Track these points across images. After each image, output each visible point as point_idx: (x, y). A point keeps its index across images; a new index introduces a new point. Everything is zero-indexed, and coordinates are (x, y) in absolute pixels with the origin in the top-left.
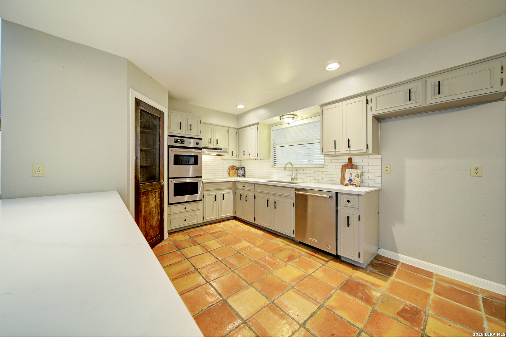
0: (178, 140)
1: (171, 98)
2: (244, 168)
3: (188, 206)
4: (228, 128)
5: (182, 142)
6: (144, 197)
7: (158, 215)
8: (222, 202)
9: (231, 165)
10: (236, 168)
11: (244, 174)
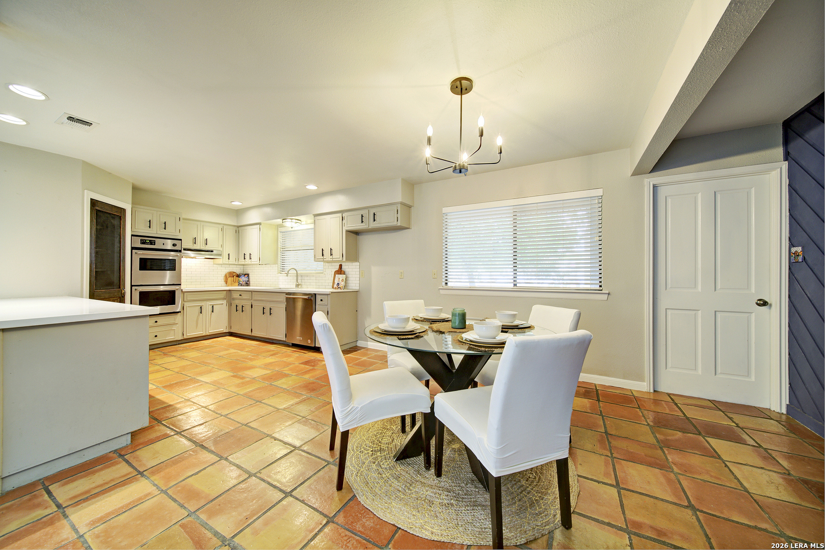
0: (146, 240)
1: (136, 190)
2: (248, 274)
3: (161, 319)
4: (223, 226)
5: (152, 243)
8: (211, 315)
9: (228, 271)
10: (236, 275)
11: (247, 282)
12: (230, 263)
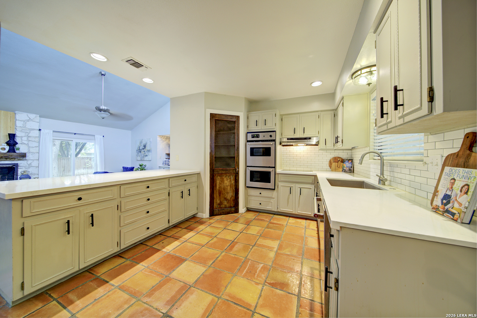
0: (254, 135)
3: (263, 192)
5: (258, 136)
6: (219, 177)
7: (233, 192)
8: (300, 196)
9: (333, 156)
10: (340, 160)
11: (351, 169)
12: (327, 148)
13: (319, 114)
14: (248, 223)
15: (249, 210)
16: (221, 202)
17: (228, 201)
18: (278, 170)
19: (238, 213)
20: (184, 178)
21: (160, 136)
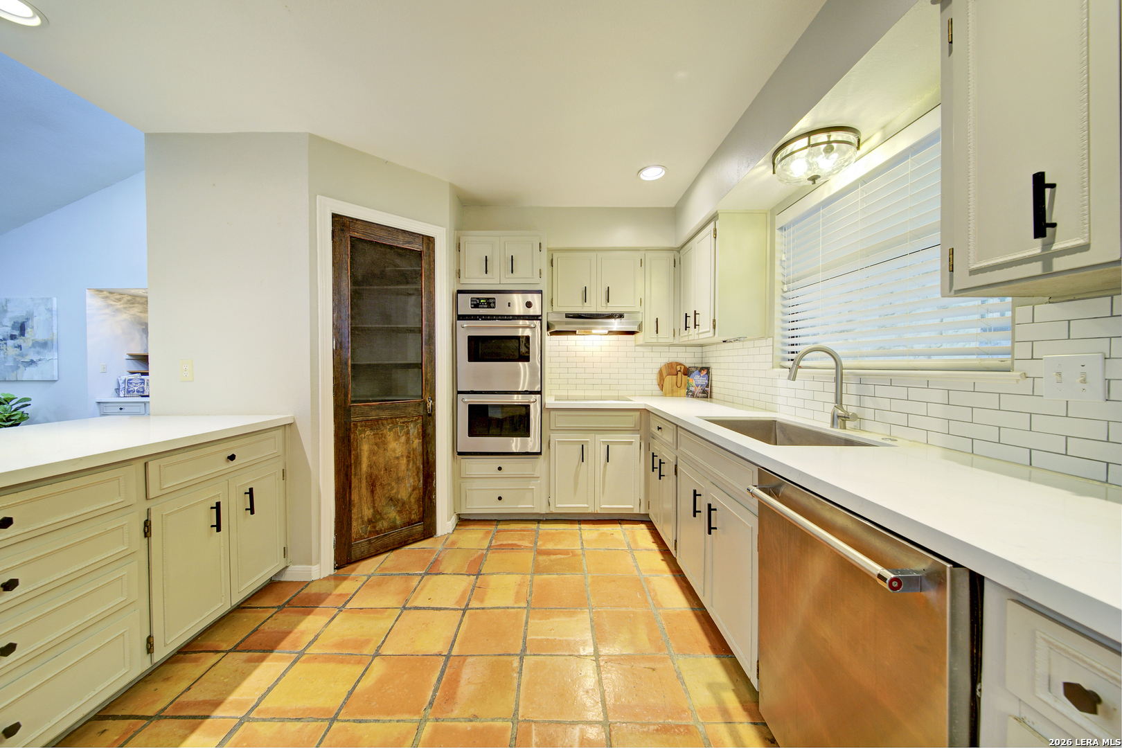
0: (479, 299)
2: (708, 369)
3: (509, 464)
4: (643, 252)
5: (490, 303)
6: (368, 433)
7: (417, 474)
10: (682, 370)
11: (706, 389)
13: (642, 256)
14: (476, 569)
15: (464, 521)
16: (376, 512)
17: (400, 504)
18: (550, 401)
19: (432, 536)
20: (225, 450)
21: (101, 291)
